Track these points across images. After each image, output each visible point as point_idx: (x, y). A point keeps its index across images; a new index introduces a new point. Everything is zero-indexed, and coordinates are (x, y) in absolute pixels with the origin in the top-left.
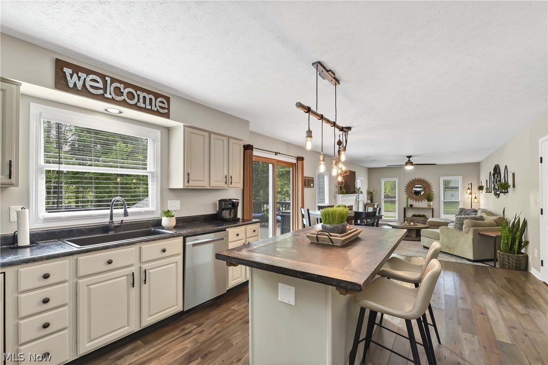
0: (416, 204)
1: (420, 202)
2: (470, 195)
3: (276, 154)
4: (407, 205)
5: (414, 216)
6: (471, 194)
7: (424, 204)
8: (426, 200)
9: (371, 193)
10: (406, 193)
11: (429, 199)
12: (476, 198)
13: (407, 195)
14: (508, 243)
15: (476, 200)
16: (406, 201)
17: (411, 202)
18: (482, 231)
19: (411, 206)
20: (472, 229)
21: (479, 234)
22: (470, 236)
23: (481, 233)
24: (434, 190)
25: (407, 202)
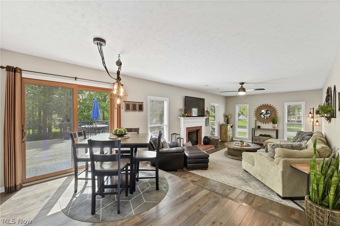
0: (263, 126)
1: (267, 124)
2: (312, 119)
3: (76, 78)
4: (256, 126)
5: (261, 135)
6: (313, 117)
7: (270, 126)
8: (272, 123)
9: (227, 116)
10: (255, 116)
11: (274, 121)
12: (317, 121)
13: (255, 118)
14: (318, 190)
15: (317, 124)
16: (254, 123)
17: (259, 124)
18: (295, 163)
19: (259, 127)
20: (282, 160)
21: (291, 166)
22: (280, 168)
23: (293, 166)
24: (279, 114)
25: (256, 124)
